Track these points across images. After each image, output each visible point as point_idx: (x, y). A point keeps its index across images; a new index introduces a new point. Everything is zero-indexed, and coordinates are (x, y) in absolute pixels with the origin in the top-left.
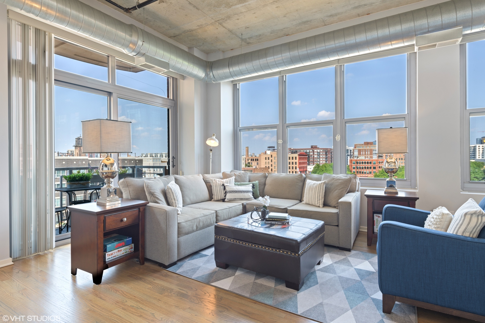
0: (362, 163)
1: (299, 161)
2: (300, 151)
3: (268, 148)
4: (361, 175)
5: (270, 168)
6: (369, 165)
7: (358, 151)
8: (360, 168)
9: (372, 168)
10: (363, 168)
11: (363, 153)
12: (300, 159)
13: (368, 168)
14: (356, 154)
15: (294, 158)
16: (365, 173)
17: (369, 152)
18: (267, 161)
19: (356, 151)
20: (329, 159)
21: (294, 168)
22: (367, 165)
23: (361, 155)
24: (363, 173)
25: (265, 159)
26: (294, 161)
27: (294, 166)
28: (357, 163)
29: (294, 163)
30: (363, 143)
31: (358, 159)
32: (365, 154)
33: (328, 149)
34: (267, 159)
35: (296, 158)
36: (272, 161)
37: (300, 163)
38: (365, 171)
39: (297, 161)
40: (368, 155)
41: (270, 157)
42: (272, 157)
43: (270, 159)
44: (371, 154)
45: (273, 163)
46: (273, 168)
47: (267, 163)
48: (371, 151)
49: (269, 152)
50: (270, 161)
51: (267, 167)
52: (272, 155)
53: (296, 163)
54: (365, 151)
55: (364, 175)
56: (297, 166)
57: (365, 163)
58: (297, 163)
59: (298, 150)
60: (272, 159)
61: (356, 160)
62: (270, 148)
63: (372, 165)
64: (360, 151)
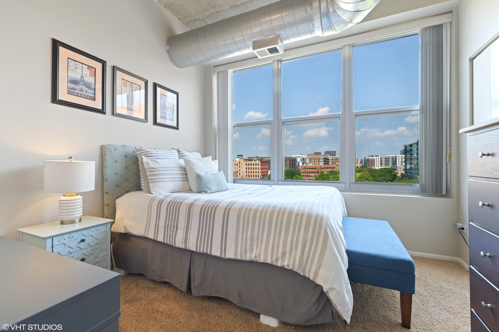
0: (309, 168)
1: (261, 166)
2: (265, 159)
3: (238, 157)
4: (308, 178)
5: (239, 172)
6: (314, 170)
7: (309, 160)
8: (307, 172)
9: (316, 172)
10: (309, 173)
11: (313, 161)
12: (261, 165)
13: (313, 172)
14: (308, 161)
15: (257, 165)
16: (311, 176)
17: (317, 160)
18: (236, 166)
19: (308, 159)
20: (288, 166)
21: (257, 172)
22: (312, 170)
23: (311, 162)
24: (309, 176)
25: (234, 165)
26: (257, 167)
27: (257, 170)
28: (305, 168)
29: (257, 169)
30: (314, 153)
31: (307, 165)
32: (314, 162)
33: (287, 157)
34: (236, 165)
35: (258, 164)
36: (240, 167)
37: (262, 169)
38: (311, 175)
39: (260, 167)
40: (316, 162)
41: (238, 163)
42: (240, 163)
43: (239, 165)
44: (319, 161)
45: (240, 168)
46: (241, 172)
47: (236, 168)
48: (319, 159)
49: (238, 160)
50: (238, 166)
51: (236, 171)
52: (240, 162)
53: (258, 168)
54: (315, 159)
55: (310, 178)
56: (260, 170)
57: (311, 168)
58: (260, 169)
59: (264, 158)
60: (240, 165)
61: (305, 166)
62: (239, 157)
63: (316, 170)
64: (310, 159)
